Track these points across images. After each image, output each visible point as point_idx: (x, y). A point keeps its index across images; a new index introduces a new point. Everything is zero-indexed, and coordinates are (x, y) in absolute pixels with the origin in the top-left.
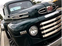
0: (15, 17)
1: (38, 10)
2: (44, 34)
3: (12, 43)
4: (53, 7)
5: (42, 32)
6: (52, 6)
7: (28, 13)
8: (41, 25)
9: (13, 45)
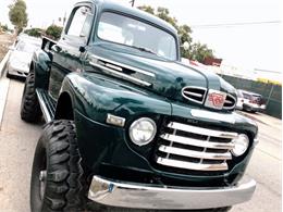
0: (105, 62)
1: (183, 85)
2: (164, 155)
3: (60, 135)
4: (228, 98)
5: (162, 149)
6: (226, 95)
7: (153, 75)
8: (169, 126)
9: (60, 139)
